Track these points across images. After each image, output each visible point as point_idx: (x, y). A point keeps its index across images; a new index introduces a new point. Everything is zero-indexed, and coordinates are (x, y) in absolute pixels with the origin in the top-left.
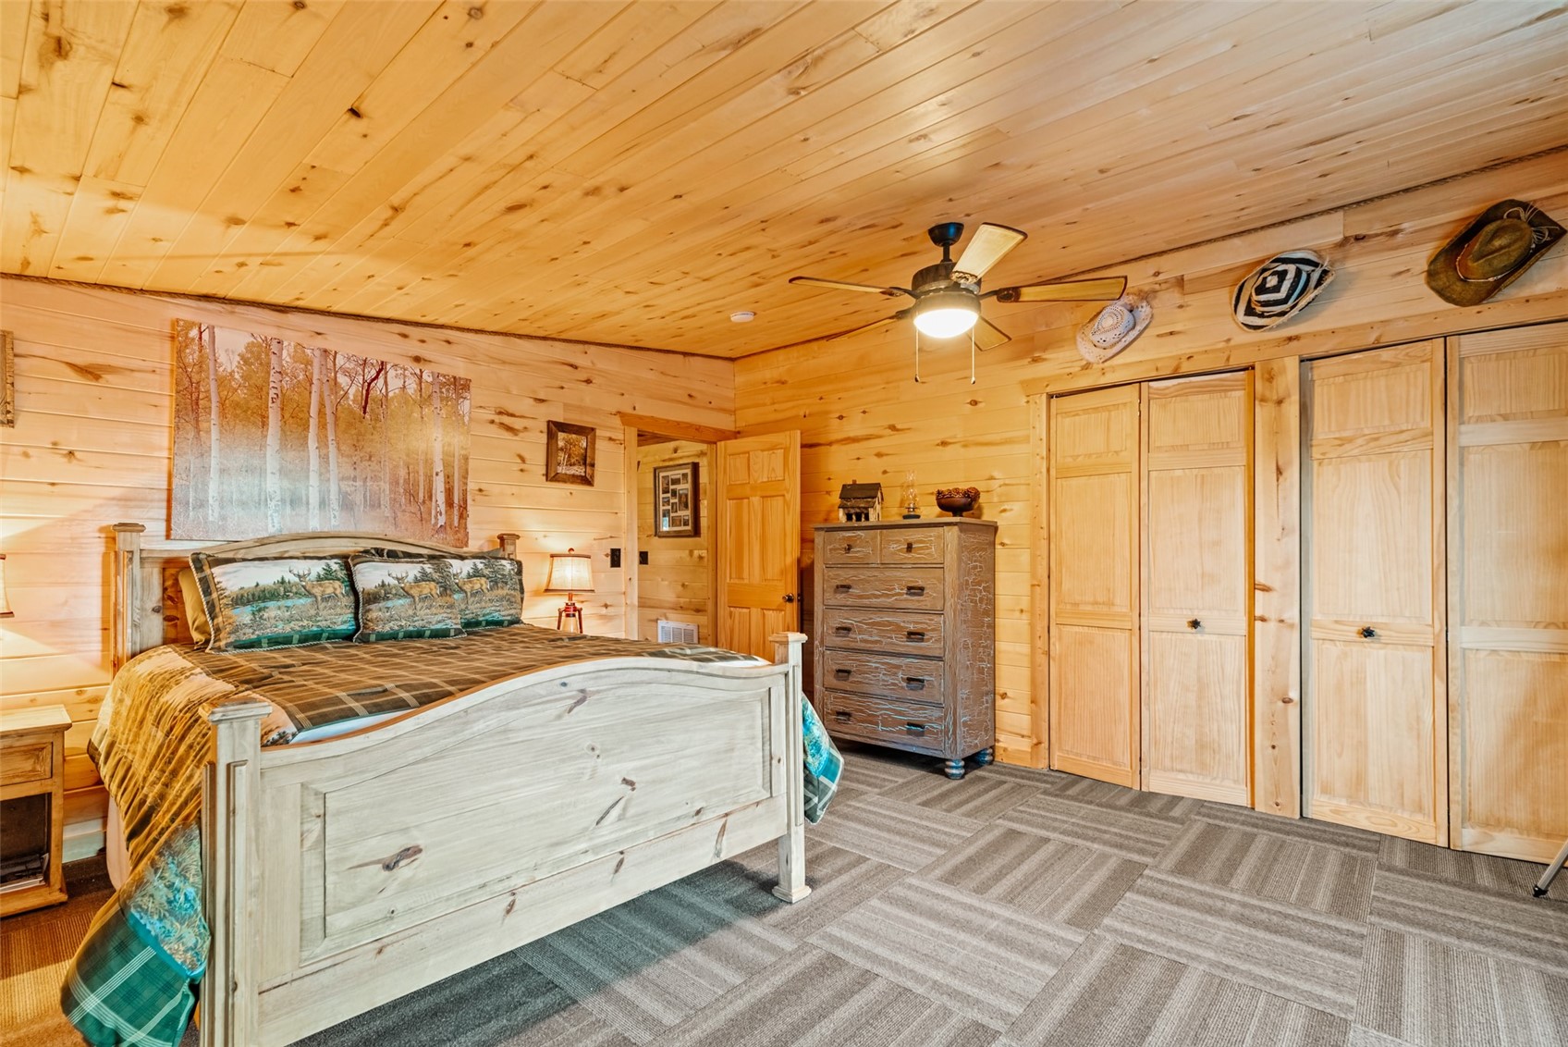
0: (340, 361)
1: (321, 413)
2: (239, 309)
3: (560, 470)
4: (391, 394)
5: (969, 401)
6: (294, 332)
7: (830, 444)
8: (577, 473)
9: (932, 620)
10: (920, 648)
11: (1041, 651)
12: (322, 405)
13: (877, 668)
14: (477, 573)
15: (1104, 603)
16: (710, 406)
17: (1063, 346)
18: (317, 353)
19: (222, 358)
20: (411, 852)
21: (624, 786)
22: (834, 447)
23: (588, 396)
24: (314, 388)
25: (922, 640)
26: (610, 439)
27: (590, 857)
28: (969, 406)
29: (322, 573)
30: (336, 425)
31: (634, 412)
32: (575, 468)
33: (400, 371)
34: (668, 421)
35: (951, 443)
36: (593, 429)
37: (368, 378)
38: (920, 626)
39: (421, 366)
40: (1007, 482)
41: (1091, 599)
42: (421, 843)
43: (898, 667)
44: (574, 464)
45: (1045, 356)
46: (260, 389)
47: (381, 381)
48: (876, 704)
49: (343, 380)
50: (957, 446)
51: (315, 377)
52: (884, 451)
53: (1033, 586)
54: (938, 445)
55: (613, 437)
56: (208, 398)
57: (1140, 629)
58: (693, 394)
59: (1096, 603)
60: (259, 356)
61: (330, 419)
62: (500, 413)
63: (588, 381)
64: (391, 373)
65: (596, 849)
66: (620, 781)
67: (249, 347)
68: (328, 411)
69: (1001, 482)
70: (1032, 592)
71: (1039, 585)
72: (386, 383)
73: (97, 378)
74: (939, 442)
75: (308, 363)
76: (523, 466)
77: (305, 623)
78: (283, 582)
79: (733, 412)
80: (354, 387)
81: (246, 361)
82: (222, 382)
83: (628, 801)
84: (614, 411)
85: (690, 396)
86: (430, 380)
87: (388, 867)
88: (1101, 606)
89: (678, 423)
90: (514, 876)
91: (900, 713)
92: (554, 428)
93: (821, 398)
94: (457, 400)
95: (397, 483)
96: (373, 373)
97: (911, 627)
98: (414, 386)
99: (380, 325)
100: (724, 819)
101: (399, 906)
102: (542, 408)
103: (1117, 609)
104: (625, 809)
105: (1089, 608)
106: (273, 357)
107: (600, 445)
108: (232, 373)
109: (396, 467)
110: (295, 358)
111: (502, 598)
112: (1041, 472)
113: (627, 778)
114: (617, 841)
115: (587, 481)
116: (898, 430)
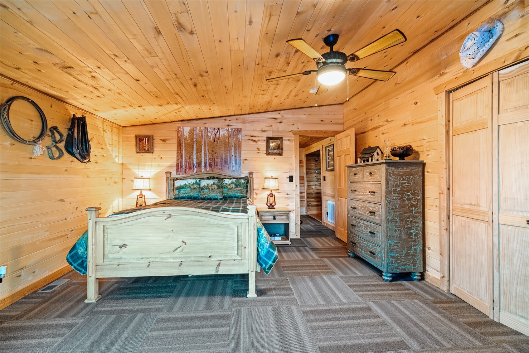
0: (209, 129)
1: (205, 143)
2: (189, 122)
3: (270, 151)
4: (221, 136)
5: (414, 103)
6: (199, 126)
7: (368, 131)
8: (277, 152)
9: (377, 207)
10: (374, 219)
11: (444, 228)
12: (205, 141)
13: (362, 225)
14: (233, 183)
15: (475, 205)
16: (331, 123)
17: (454, 63)
18: (204, 129)
19: (185, 134)
20: (125, 245)
21: (182, 243)
22: (370, 132)
23: (281, 127)
24: (203, 137)
25: (374, 215)
26: (289, 140)
27: (172, 260)
28: (414, 105)
29: (194, 182)
30: (208, 146)
31: (298, 130)
32: (276, 150)
33: (223, 130)
34: (312, 131)
35: (407, 124)
36: (282, 138)
37: (215, 133)
38: (374, 209)
39: (228, 127)
40: (429, 140)
41: (469, 202)
42: (127, 244)
43: (368, 226)
44: (275, 149)
45: (446, 71)
46: (192, 139)
47: (218, 133)
48: (362, 241)
49: (209, 134)
50: (410, 125)
51: (203, 135)
52: (385, 132)
53: (440, 193)
54: (403, 126)
55: (290, 139)
56: (182, 143)
57: (492, 222)
58: (323, 120)
59: (471, 205)
60: (192, 132)
61: (207, 144)
62: (252, 137)
63: (281, 122)
64: (221, 130)
65: (174, 258)
66: (181, 241)
67: (190, 130)
68: (206, 142)
69: (427, 141)
70: (440, 196)
71: (442, 193)
72: (219, 133)
73: (165, 142)
74: (403, 124)
75: (202, 131)
76: (259, 151)
77: (188, 194)
78: (185, 185)
79: (343, 124)
80: (212, 136)
81: (189, 133)
82: (185, 139)
83: (184, 248)
84: (290, 130)
85: (322, 121)
86: (231, 130)
87: (120, 247)
88: (474, 206)
89: (316, 131)
90: (150, 259)
91: (368, 246)
92: (269, 139)
93: (366, 113)
94: (238, 134)
95: (222, 159)
96: (216, 131)
97: (371, 209)
98: (227, 133)
99: (219, 118)
100: (220, 261)
101: (123, 257)
102: (265, 133)
103: (481, 209)
104: (183, 249)
105: (468, 207)
106: (195, 131)
107: (284, 142)
108: (187, 137)
109: (222, 155)
110: (199, 131)
111: (239, 190)
112: (443, 134)
113: (184, 241)
114: (180, 258)
115: (280, 154)
116: (389, 122)
